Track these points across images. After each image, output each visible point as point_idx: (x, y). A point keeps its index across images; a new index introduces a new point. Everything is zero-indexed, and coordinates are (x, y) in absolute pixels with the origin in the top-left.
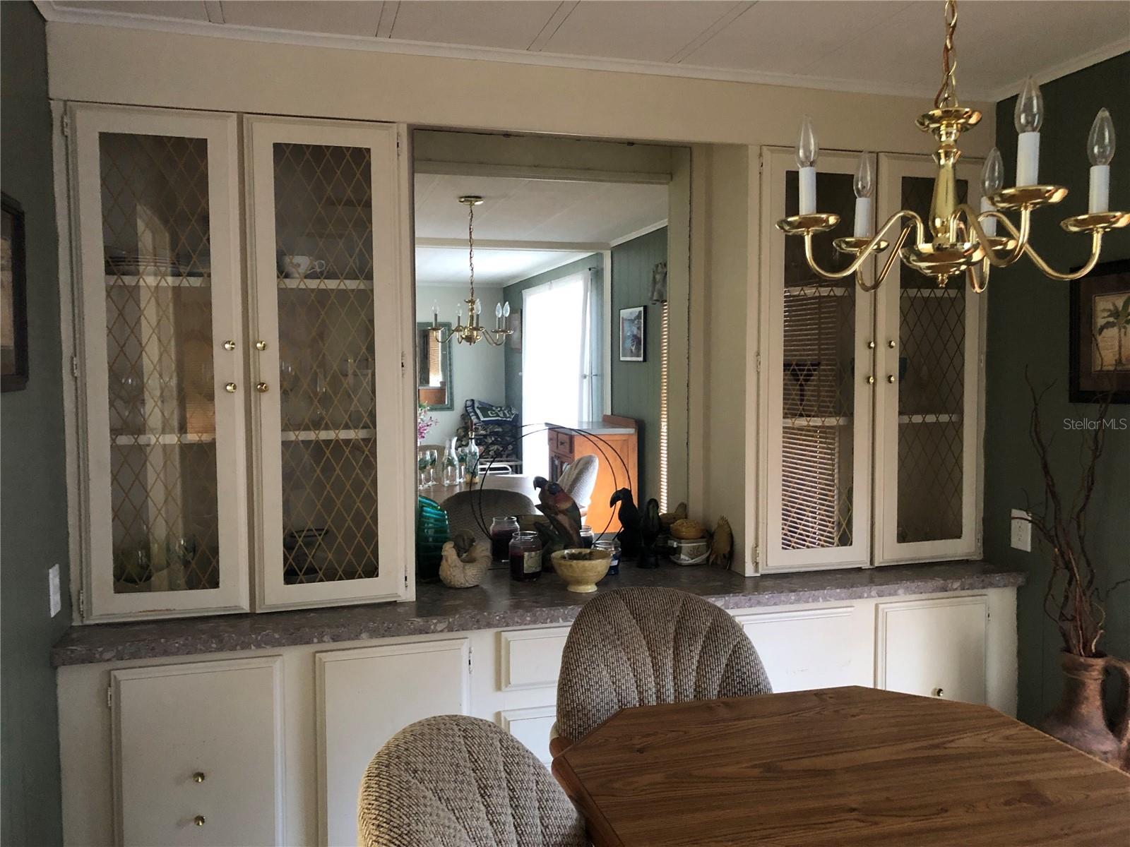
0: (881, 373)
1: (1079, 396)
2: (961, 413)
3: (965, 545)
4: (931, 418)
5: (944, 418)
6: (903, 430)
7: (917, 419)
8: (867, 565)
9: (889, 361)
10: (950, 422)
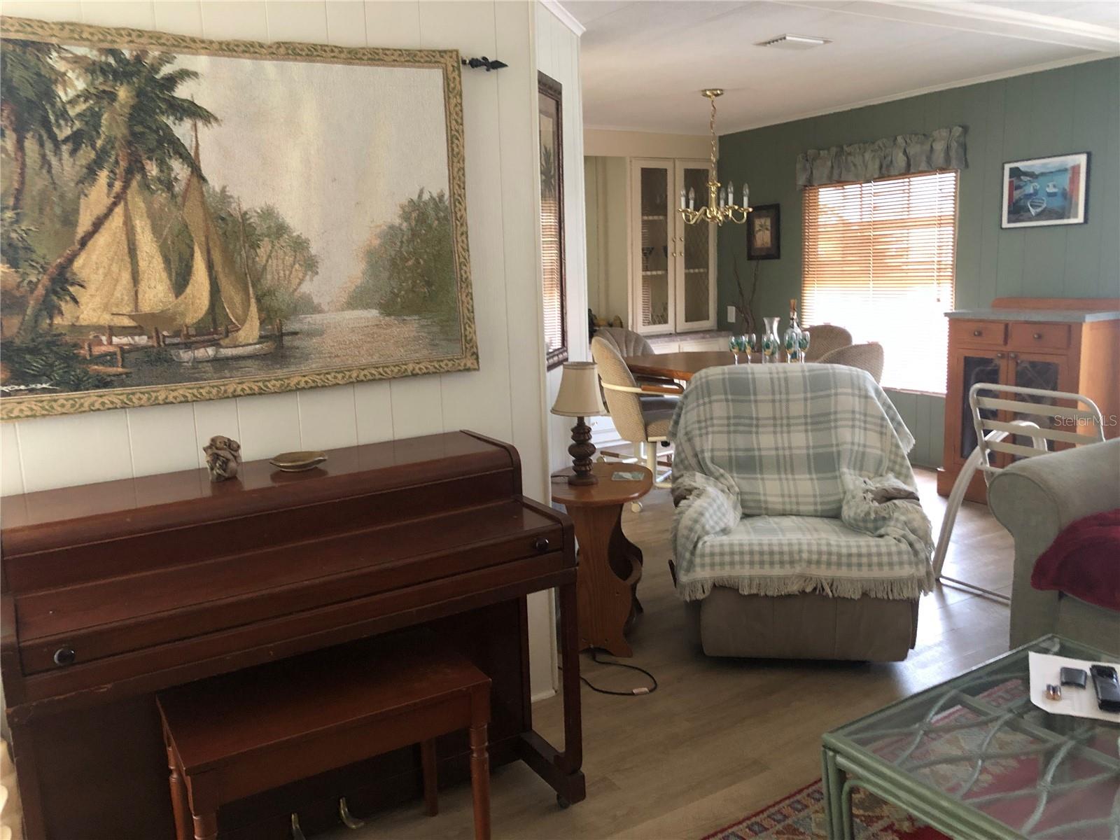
0: (678, 252)
1: (750, 258)
2: (707, 268)
3: (710, 323)
4: (697, 271)
5: (702, 270)
6: (686, 275)
7: (692, 271)
8: (673, 332)
9: (680, 247)
10: (704, 273)
